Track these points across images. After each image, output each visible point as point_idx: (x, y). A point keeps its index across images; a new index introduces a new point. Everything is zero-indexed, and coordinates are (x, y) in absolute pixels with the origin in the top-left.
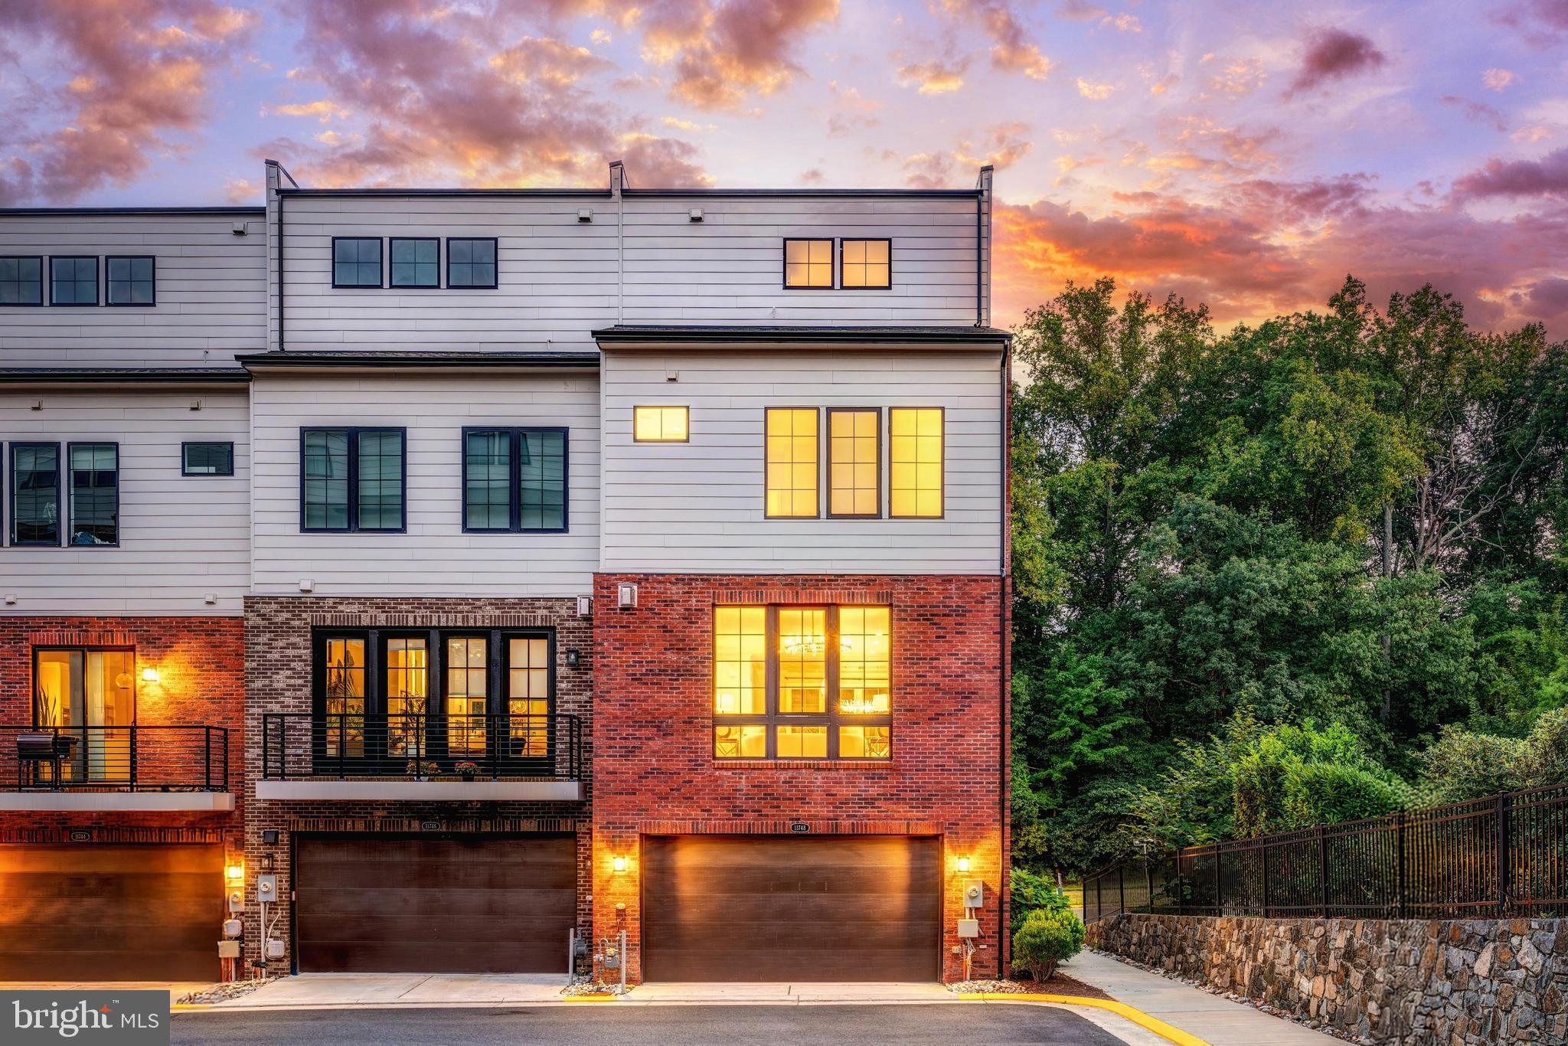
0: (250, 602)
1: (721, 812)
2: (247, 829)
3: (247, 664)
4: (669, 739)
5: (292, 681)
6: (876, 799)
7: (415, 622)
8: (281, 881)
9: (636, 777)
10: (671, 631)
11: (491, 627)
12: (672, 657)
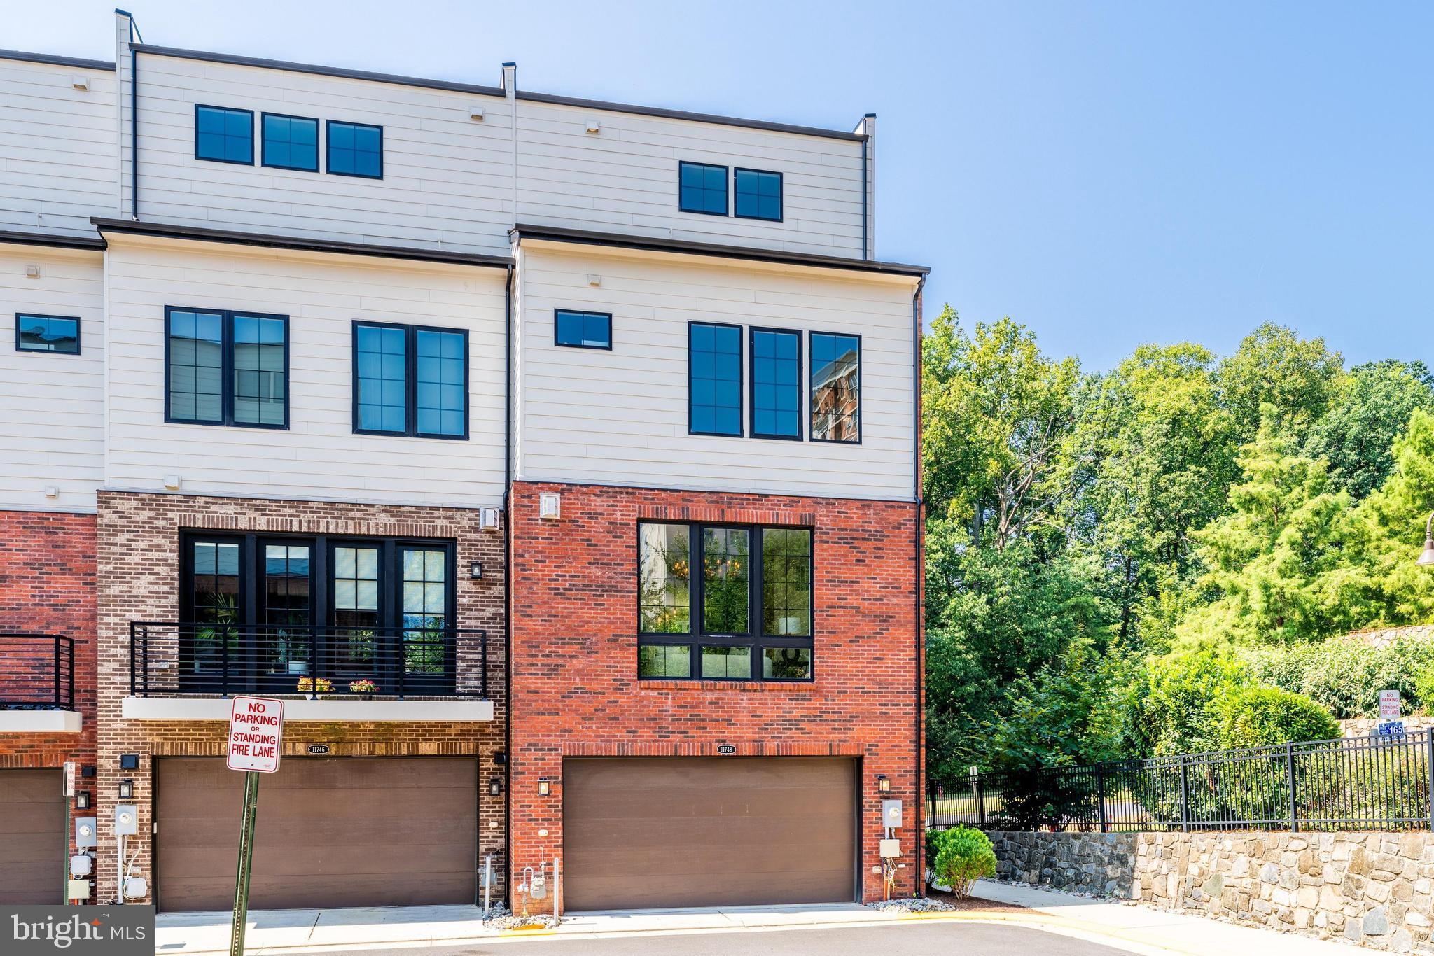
0: (105, 496)
1: (647, 734)
2: (100, 753)
3: (100, 567)
4: (594, 657)
5: (156, 588)
6: (799, 721)
7: (300, 527)
8: (141, 811)
9: (559, 696)
10: (596, 545)
11: (386, 536)
12: (596, 572)
